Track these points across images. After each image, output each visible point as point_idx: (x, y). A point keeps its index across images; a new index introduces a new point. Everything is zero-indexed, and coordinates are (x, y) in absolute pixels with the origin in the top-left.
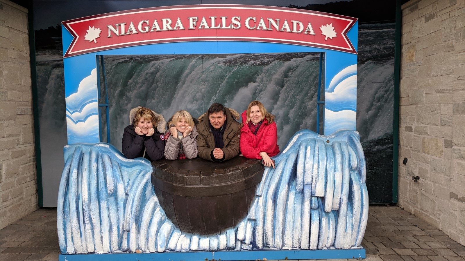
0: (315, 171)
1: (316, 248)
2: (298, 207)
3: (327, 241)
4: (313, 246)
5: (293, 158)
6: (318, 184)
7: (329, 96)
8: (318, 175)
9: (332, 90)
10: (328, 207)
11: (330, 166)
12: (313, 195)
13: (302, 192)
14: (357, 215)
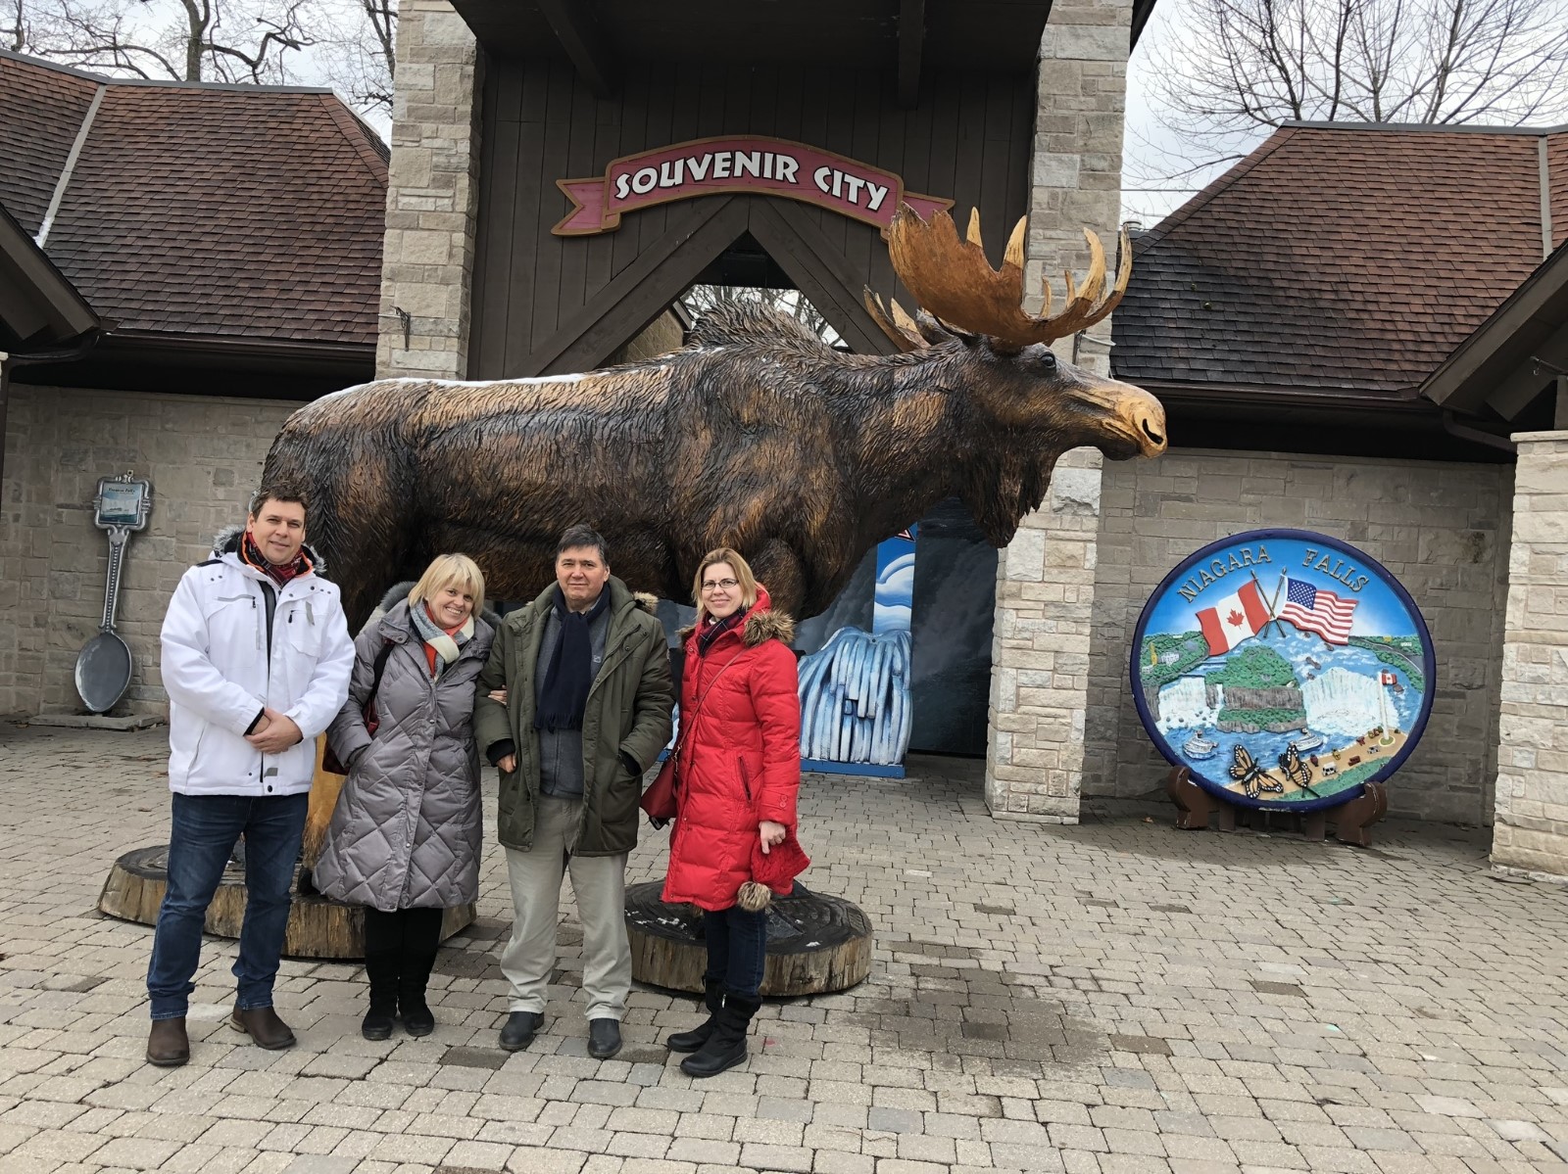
0: (850, 669)
1: (846, 760)
2: (829, 710)
3: (860, 753)
4: (844, 757)
5: (830, 655)
6: (852, 685)
7: (880, 588)
8: (852, 674)
9: (884, 582)
10: (861, 712)
11: (867, 665)
12: (845, 698)
13: (834, 694)
14: (895, 726)
